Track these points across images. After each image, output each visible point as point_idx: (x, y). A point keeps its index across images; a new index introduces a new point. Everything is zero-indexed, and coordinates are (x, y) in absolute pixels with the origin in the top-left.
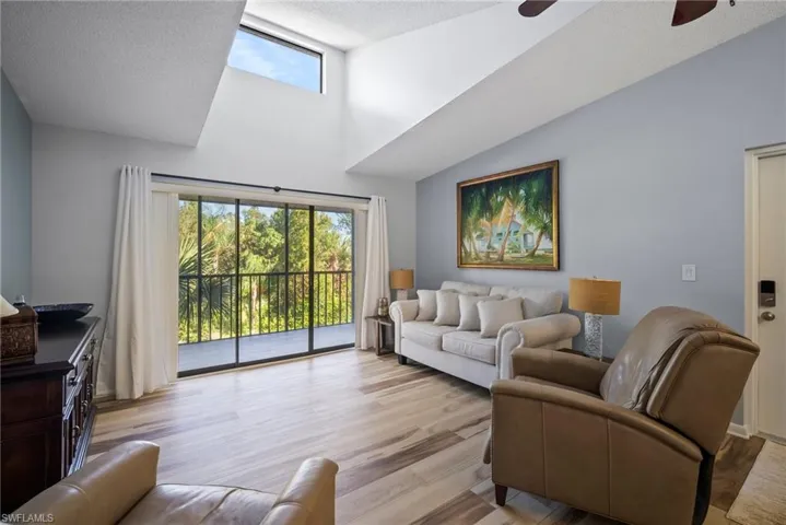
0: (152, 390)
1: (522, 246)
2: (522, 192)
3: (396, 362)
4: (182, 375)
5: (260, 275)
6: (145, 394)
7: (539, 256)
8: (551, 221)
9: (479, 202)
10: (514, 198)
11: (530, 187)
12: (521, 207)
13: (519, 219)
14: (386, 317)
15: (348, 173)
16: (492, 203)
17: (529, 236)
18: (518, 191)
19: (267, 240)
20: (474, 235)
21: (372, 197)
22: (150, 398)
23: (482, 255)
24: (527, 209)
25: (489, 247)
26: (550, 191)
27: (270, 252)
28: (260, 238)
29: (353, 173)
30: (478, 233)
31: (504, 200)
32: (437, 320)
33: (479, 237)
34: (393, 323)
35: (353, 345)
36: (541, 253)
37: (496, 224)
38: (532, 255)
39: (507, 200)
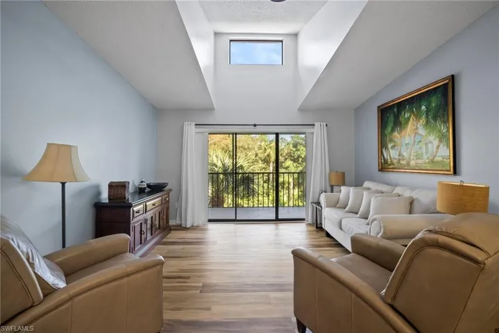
0: (195, 225)
1: (424, 154)
2: (423, 108)
3: (324, 234)
4: (210, 221)
5: (294, 173)
6: (193, 226)
7: (438, 162)
8: (448, 131)
9: (392, 119)
10: (418, 114)
11: (430, 103)
12: (423, 120)
13: (422, 131)
14: (318, 203)
15: (300, 109)
16: (402, 119)
17: (430, 145)
18: (420, 107)
19: (299, 153)
20: (390, 146)
21: (316, 124)
22: (193, 228)
23: (395, 161)
24: (427, 121)
25: (400, 155)
26: (446, 104)
27: (300, 159)
28: (294, 152)
29: (302, 110)
30: (392, 144)
31: (410, 115)
32: (347, 209)
33: (393, 147)
34: (321, 207)
35: (304, 220)
36: (440, 159)
37: (405, 135)
38: (432, 162)
39: (412, 116)
